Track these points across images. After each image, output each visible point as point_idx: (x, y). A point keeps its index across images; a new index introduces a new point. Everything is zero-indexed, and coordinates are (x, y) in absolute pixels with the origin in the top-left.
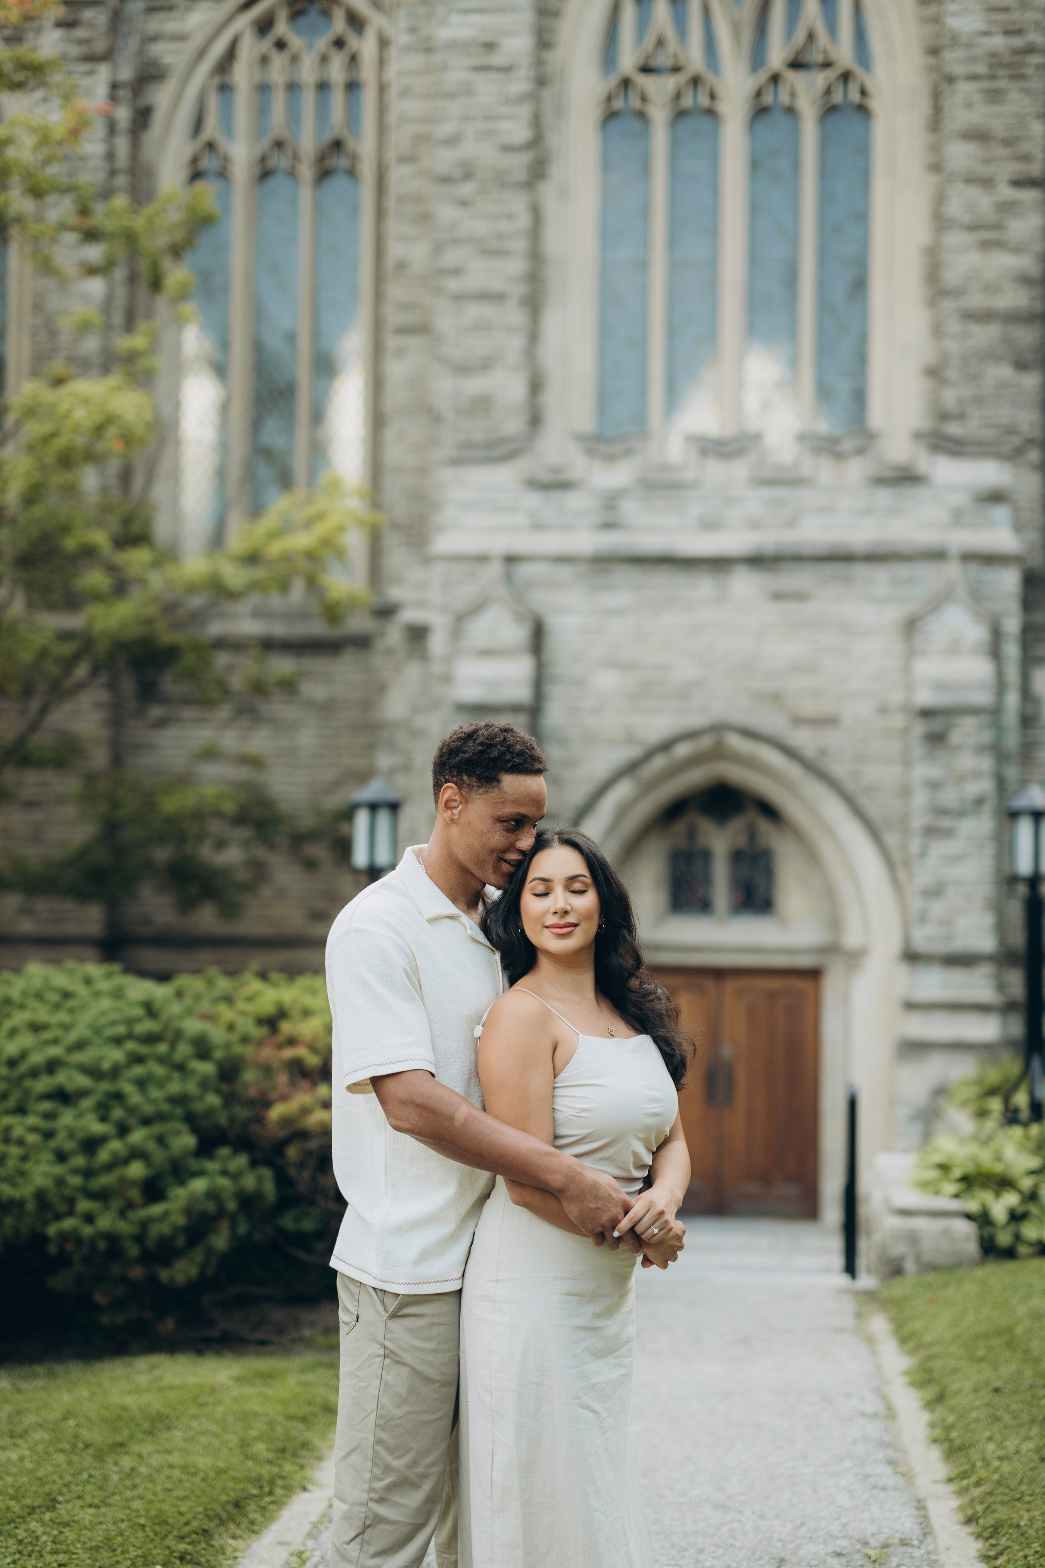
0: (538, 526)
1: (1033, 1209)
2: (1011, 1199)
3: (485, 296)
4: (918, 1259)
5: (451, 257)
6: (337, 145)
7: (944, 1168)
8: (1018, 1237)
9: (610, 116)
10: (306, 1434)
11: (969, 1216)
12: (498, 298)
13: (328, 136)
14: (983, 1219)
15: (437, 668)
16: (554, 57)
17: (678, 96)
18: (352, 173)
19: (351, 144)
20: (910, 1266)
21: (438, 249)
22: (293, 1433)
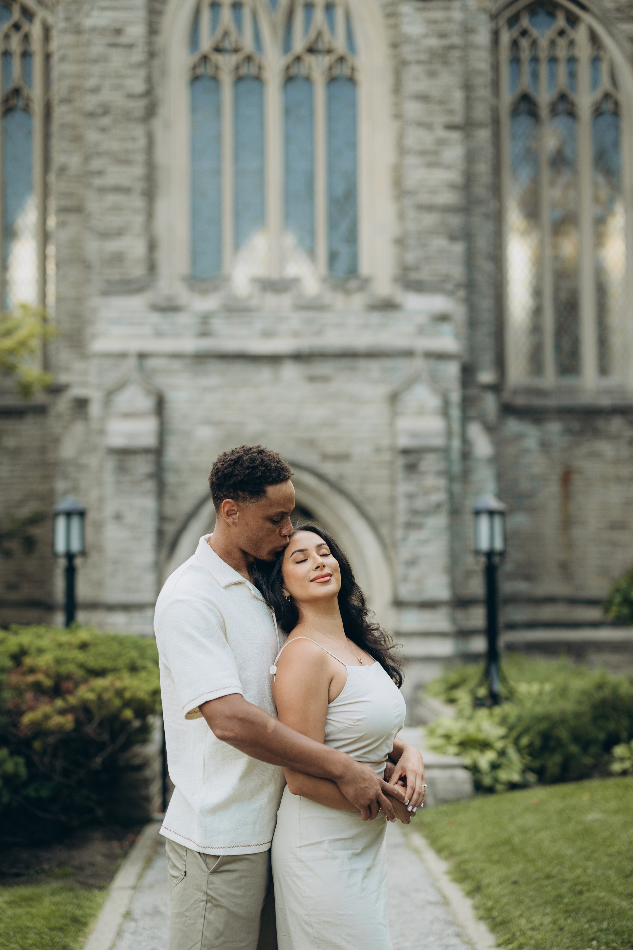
0: (159, 334)
1: (503, 760)
2: (490, 756)
3: (118, 189)
4: (435, 796)
5: (96, 164)
6: (17, 92)
7: (447, 737)
8: (496, 780)
9: (195, 79)
10: (65, 939)
11: (466, 767)
12: (126, 190)
13: (10, 86)
14: (474, 769)
15: (95, 425)
16: (160, 40)
17: (237, 68)
18: (27, 109)
19: (25, 91)
20: (430, 800)
21: (87, 158)
22: (57, 939)
